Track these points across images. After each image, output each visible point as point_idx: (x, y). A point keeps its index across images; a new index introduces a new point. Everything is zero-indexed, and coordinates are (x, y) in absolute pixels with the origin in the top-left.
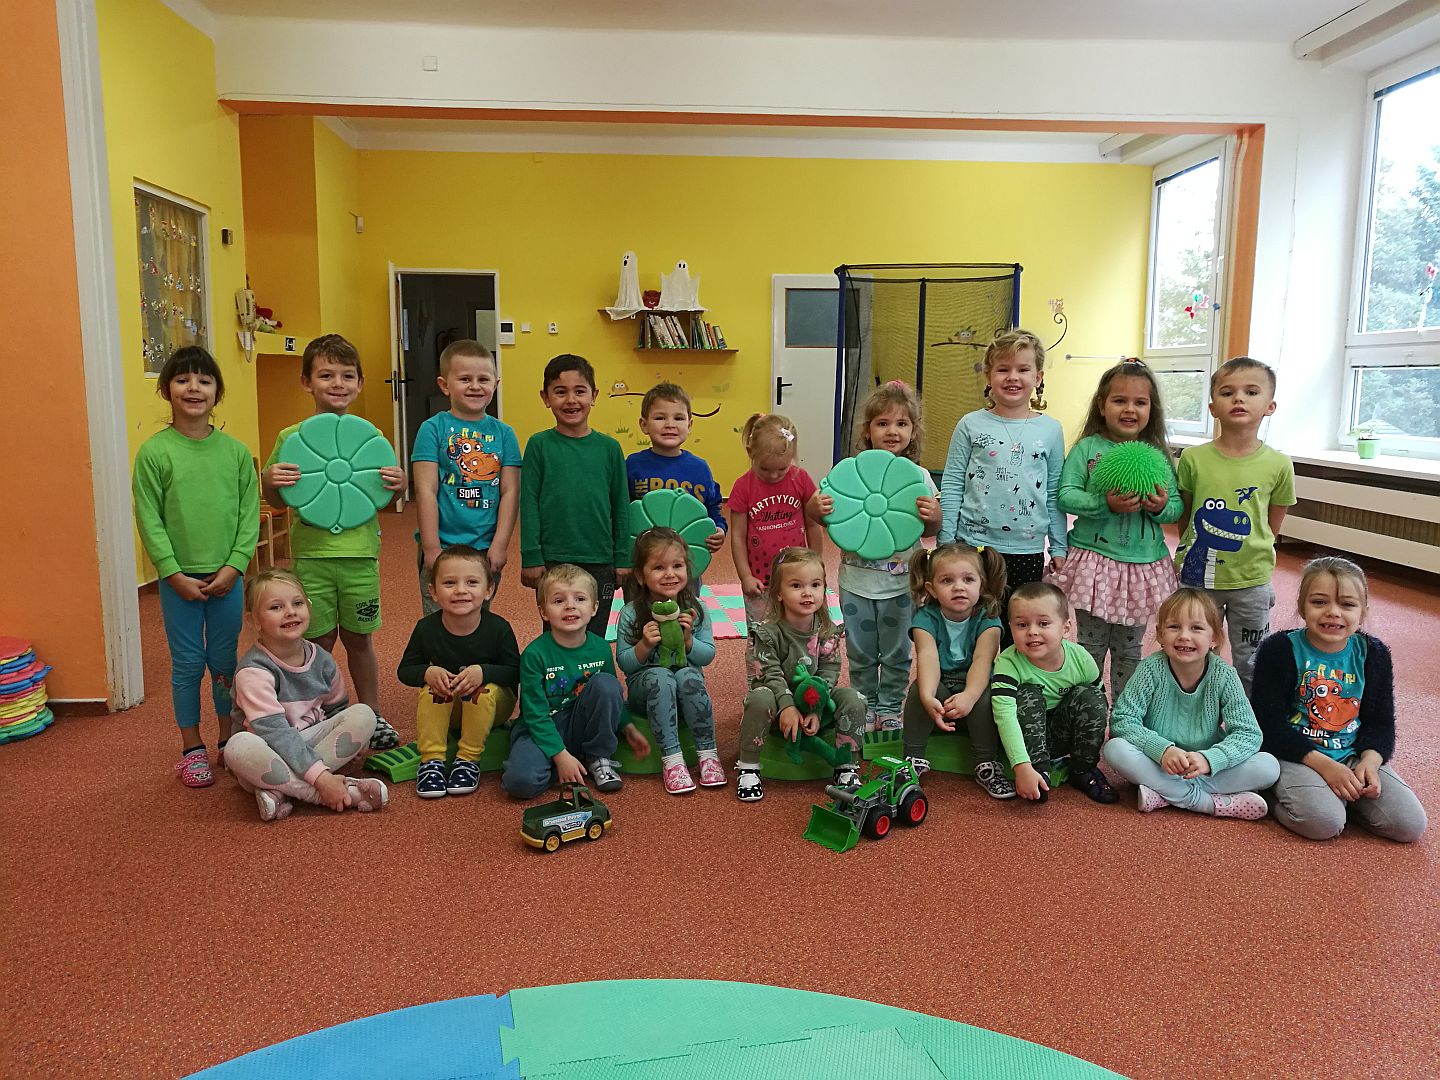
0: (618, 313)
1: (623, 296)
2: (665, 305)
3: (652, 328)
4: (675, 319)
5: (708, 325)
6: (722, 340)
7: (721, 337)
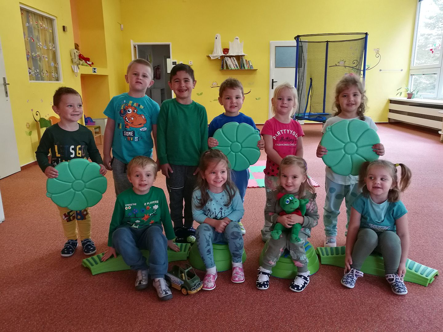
0: (214, 57)
1: (216, 50)
2: (231, 53)
3: (226, 62)
4: (234, 58)
5: (246, 60)
6: (252, 66)
7: (251, 65)
